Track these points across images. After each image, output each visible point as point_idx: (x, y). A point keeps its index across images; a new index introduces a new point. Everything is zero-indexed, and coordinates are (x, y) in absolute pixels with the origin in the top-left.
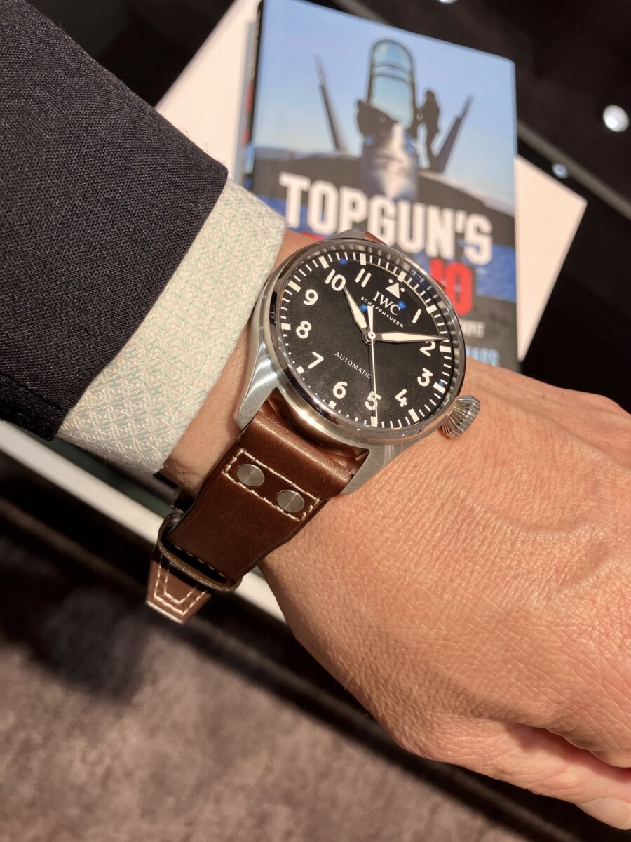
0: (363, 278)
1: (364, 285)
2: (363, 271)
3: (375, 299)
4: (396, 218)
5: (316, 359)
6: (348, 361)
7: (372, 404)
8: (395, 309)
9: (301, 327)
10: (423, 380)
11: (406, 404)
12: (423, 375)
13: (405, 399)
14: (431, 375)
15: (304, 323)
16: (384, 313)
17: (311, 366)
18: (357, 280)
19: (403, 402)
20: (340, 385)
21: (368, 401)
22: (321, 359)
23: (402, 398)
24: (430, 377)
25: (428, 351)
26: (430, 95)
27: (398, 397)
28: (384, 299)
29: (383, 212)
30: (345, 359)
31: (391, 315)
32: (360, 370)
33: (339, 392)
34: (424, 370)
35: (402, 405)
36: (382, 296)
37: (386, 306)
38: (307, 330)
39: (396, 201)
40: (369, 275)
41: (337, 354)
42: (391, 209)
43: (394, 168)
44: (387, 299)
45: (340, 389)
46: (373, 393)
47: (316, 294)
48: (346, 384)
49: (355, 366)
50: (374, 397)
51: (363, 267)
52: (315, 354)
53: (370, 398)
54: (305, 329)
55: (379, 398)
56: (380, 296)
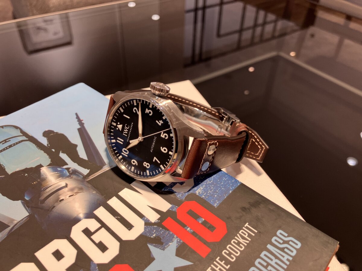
0: (120, 141)
1: (123, 141)
2: (118, 141)
3: (126, 136)
5: (155, 160)
7: (166, 136)
8: (127, 127)
10: (150, 113)
11: (161, 121)
12: (148, 113)
13: (160, 121)
16: (130, 132)
17: (159, 162)
18: (122, 143)
19: (161, 122)
20: (162, 149)
21: (165, 138)
22: (155, 158)
23: (160, 123)
24: (148, 110)
27: (160, 124)
28: (125, 131)
30: (152, 148)
31: (130, 128)
32: (154, 141)
33: (165, 150)
34: (146, 112)
35: (163, 123)
36: (124, 132)
37: (127, 131)
40: (118, 138)
41: (151, 151)
44: (124, 130)
45: (164, 150)
46: (162, 136)
47: (133, 160)
48: (161, 147)
49: (154, 144)
50: (163, 135)
51: (116, 141)
52: (154, 161)
53: (163, 137)
54: (146, 164)
55: (162, 133)
56: (125, 133)
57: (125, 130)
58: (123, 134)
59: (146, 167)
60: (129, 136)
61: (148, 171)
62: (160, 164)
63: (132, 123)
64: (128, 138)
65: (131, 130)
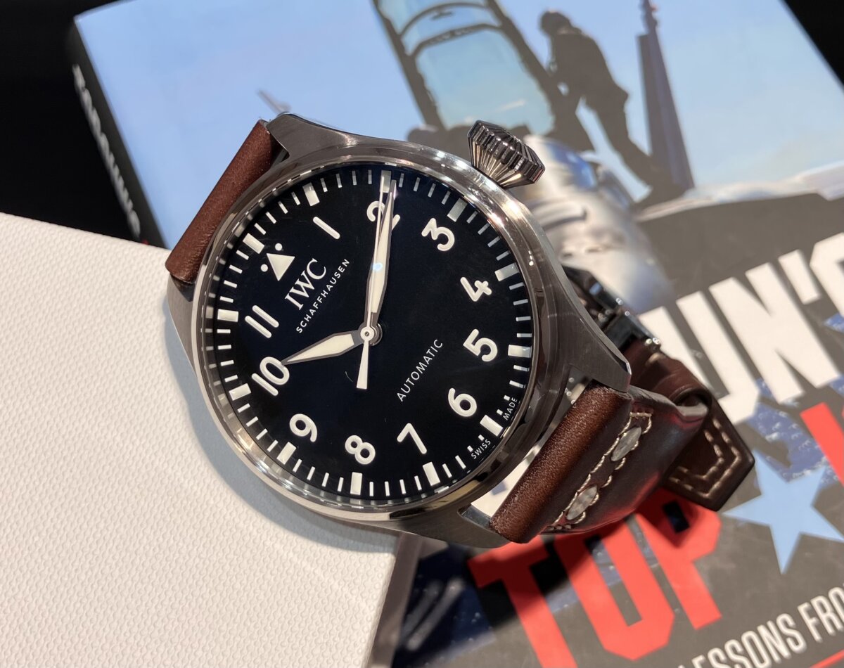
0: (263, 322)
1: (275, 324)
2: (249, 319)
3: (300, 306)
5: (409, 437)
6: (411, 380)
7: (486, 350)
8: (316, 270)
9: (356, 454)
10: (443, 239)
11: (486, 283)
12: (435, 237)
13: (477, 283)
14: (433, 222)
15: (349, 448)
16: (324, 294)
17: (423, 450)
18: (268, 334)
19: (484, 288)
20: (455, 401)
21: (481, 355)
22: (409, 428)
23: (475, 289)
24: (439, 225)
27: (474, 297)
28: (298, 288)
30: (408, 384)
31: (326, 280)
32: (428, 360)
33: (465, 405)
34: (425, 233)
35: (489, 292)
36: (293, 290)
37: (310, 286)
38: (362, 444)
40: (256, 309)
41: (401, 397)
44: (298, 282)
45: (460, 403)
46: (468, 344)
47: (298, 417)
48: (452, 391)
49: (421, 367)
50: (474, 343)
51: (241, 317)
52: (401, 438)
53: (476, 350)
54: (358, 448)
55: (475, 332)
56: (294, 296)
57: (303, 280)
58: (288, 297)
59: (353, 457)
60: (312, 312)
61: (357, 478)
62: (426, 459)
63: (346, 263)
64: (308, 318)
65: (329, 287)
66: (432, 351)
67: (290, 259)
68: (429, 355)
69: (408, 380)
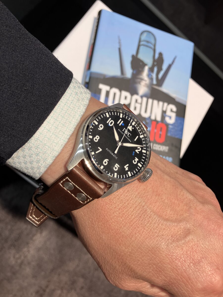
0: (120, 122)
3: (123, 131)
4: (141, 104)
5: (99, 150)
6: (110, 152)
8: (129, 135)
9: (96, 138)
10: (135, 162)
11: (128, 169)
12: (135, 160)
15: (97, 136)
17: (97, 152)
20: (106, 160)
21: (115, 167)
22: (101, 150)
23: (127, 167)
24: (137, 161)
25: (138, 151)
26: (161, 54)
27: (125, 167)
29: (136, 101)
30: (109, 151)
31: (127, 137)
33: (105, 163)
34: (136, 158)
35: (126, 170)
37: (126, 133)
38: (98, 139)
39: (142, 97)
40: (122, 122)
41: (107, 149)
42: (139, 100)
43: (143, 83)
46: (117, 164)
48: (108, 160)
49: (112, 154)
50: (117, 166)
51: (121, 118)
55: (119, 166)
57: (128, 132)
58: (125, 129)
60: (122, 133)
63: (131, 141)
66: (115, 157)
67: (131, 130)
68: (115, 156)
69: (110, 151)
